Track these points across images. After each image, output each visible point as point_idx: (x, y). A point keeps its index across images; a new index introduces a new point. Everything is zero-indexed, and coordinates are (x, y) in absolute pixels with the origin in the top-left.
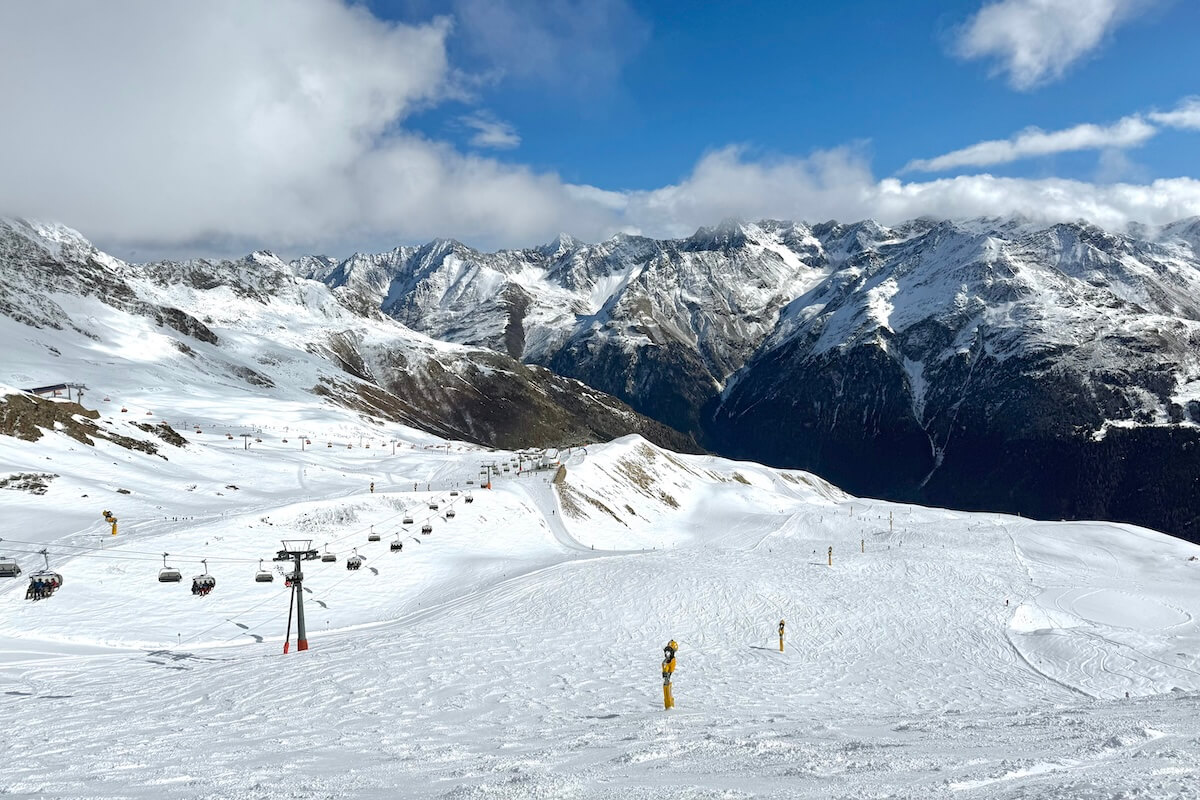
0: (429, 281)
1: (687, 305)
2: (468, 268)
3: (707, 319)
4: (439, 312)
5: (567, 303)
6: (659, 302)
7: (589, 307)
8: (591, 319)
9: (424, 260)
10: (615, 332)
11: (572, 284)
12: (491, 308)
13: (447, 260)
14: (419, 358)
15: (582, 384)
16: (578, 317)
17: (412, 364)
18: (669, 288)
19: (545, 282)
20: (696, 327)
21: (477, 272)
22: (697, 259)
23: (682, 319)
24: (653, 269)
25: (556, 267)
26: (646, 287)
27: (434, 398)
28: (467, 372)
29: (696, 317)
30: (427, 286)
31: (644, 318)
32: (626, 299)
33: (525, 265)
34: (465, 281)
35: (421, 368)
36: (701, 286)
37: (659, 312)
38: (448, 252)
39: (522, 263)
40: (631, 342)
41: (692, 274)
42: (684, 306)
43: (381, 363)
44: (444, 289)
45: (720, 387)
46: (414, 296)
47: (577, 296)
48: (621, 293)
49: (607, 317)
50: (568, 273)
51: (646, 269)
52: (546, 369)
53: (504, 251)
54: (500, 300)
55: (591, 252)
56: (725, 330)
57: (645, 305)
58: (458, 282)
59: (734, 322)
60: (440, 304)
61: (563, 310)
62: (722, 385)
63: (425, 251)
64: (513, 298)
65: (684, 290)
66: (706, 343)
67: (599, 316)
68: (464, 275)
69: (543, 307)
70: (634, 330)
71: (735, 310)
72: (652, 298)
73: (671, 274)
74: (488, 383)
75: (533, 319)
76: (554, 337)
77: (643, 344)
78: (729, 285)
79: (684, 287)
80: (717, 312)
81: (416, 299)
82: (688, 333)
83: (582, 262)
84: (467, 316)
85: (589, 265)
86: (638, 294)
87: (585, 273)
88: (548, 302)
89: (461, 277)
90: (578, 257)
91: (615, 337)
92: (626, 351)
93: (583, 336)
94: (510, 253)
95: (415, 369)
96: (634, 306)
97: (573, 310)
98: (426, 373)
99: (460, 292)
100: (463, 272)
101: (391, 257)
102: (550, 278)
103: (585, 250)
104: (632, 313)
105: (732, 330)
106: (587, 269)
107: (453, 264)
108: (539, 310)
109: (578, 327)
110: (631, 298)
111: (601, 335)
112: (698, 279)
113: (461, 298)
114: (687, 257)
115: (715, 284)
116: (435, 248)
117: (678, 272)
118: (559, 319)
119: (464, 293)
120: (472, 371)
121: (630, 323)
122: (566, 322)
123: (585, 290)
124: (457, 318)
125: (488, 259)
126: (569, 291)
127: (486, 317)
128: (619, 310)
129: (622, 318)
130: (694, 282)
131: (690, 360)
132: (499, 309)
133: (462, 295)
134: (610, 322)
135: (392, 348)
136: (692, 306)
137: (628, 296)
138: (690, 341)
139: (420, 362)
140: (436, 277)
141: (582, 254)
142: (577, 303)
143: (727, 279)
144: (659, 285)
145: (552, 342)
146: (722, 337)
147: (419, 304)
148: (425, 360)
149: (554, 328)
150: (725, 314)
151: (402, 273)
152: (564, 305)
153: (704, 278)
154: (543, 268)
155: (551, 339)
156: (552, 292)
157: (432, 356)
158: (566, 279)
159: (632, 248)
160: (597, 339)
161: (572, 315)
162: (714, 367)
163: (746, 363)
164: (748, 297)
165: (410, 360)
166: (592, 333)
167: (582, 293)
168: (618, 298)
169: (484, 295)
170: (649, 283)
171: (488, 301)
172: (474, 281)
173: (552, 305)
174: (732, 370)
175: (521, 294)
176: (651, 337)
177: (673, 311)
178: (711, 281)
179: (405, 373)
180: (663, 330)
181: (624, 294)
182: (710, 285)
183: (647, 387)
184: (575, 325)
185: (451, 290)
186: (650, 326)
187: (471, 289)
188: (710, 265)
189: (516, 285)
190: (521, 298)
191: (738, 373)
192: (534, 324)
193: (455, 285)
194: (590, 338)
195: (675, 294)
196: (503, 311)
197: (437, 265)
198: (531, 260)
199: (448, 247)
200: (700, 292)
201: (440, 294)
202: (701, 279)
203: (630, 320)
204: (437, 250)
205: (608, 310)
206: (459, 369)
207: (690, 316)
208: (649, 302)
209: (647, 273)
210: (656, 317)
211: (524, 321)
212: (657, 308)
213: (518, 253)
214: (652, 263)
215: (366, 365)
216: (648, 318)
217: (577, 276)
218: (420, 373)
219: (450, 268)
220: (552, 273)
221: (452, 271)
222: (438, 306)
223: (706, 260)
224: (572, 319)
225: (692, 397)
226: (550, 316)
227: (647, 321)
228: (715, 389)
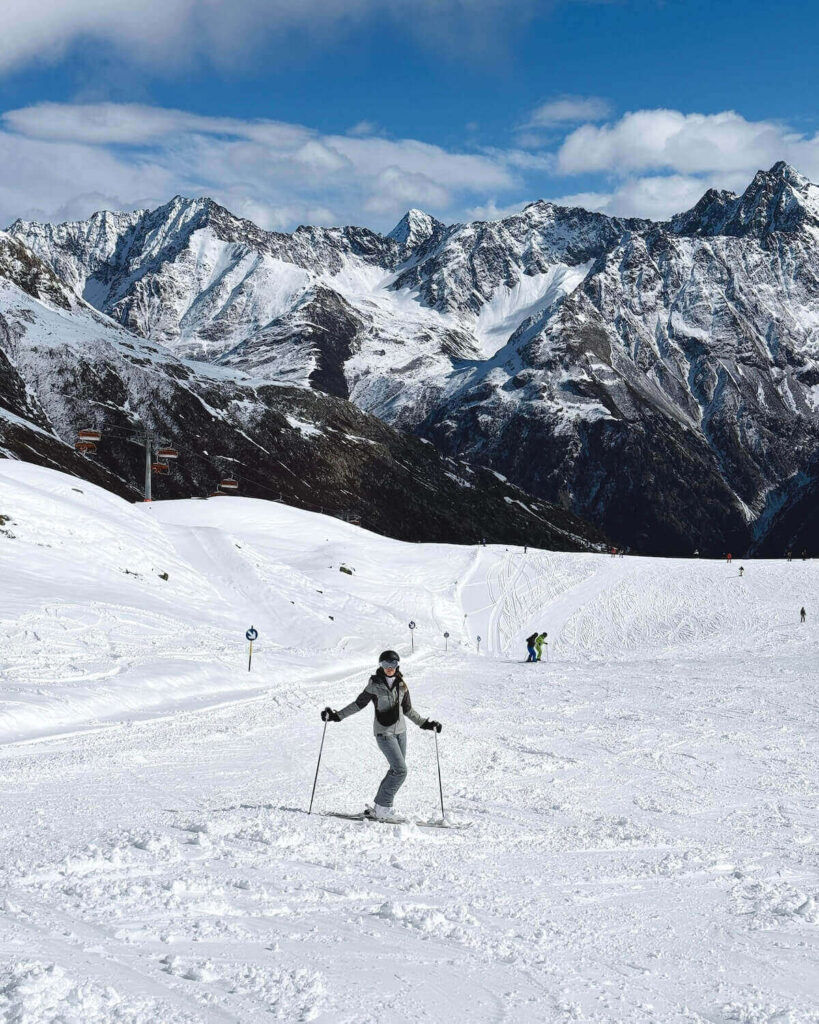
0: (162, 279)
1: (682, 344)
2: (238, 257)
3: (722, 373)
4: (178, 341)
5: (432, 334)
6: (625, 337)
7: (475, 344)
8: (484, 366)
9: (152, 238)
10: (536, 393)
11: (442, 298)
12: (282, 336)
13: (196, 238)
14: (154, 385)
15: (502, 478)
16: (458, 363)
17: (136, 397)
18: (647, 309)
19: (386, 294)
20: (701, 389)
21: (256, 264)
22: (705, 251)
23: (671, 371)
24: (613, 269)
25: (411, 264)
26: (597, 304)
27: (188, 479)
28: (261, 425)
29: (699, 370)
30: (156, 289)
31: (595, 367)
32: (559, 326)
33: (349, 260)
34: (231, 281)
35: (159, 408)
36: (714, 305)
37: (624, 356)
38: (198, 223)
39: (342, 256)
40: (570, 412)
41: (694, 283)
42: (676, 345)
43: (64, 390)
44: (191, 296)
45: (748, 513)
46: (129, 306)
47: (451, 322)
48: (548, 314)
49: (517, 361)
50: (435, 276)
51: (600, 268)
52: (425, 441)
53: (308, 229)
54: (299, 322)
55: (480, 238)
56: (761, 398)
57: (596, 340)
58: (218, 283)
59: (779, 382)
60: (181, 325)
61: (428, 349)
62: (753, 508)
63: (153, 220)
64: (326, 319)
65: (676, 314)
66: (722, 422)
67: (499, 360)
68: (230, 269)
69: (385, 340)
70: (574, 389)
71: (782, 357)
72: (611, 328)
73: (650, 280)
74: (310, 455)
75: (365, 363)
76: (410, 397)
77: (592, 418)
78: (769, 307)
79: (676, 307)
80: (743, 360)
81: (134, 312)
82: (684, 401)
83: (463, 257)
84: (235, 350)
85: (477, 262)
86: (582, 317)
87: (468, 278)
88: (396, 331)
89: (225, 273)
90: (454, 245)
91: (535, 403)
92: (557, 431)
93: (468, 399)
94: (319, 233)
95: (143, 409)
96: (575, 341)
97: (445, 349)
98: (168, 420)
99: (221, 303)
100: (226, 265)
101: (86, 231)
102: (397, 285)
103: (469, 232)
104: (571, 355)
105: (774, 398)
106: (473, 271)
107: (207, 247)
108: (378, 345)
109: (458, 381)
110: (568, 325)
111: (506, 397)
112: (706, 292)
113: (223, 313)
114: (685, 247)
115: (739, 304)
116: (173, 215)
117: (664, 276)
118: (415, 364)
119: (230, 305)
120: (272, 424)
121: (565, 376)
122: (431, 372)
123: (467, 312)
124: (214, 353)
125: (277, 244)
126: (435, 313)
127: (273, 354)
128: (545, 348)
129: (549, 365)
130: (698, 297)
131: (687, 454)
132: (299, 338)
133: (225, 308)
134: (523, 372)
135: (91, 357)
136: (693, 347)
137: (563, 321)
138: (688, 418)
139: (155, 394)
140: (175, 272)
141: (463, 241)
142: (453, 336)
143: (765, 294)
144: (625, 302)
145: (406, 408)
146: (755, 411)
147: (140, 322)
148: (167, 392)
149: (407, 382)
150: (762, 366)
151: (106, 264)
152: (427, 338)
153: (719, 290)
154: (385, 266)
155: (402, 402)
156: (400, 314)
157: (181, 383)
158: (429, 290)
159: (562, 232)
160: (498, 404)
161: (444, 360)
162: (737, 472)
163: (802, 468)
164: (809, 332)
165: (133, 388)
166: (488, 391)
167: (462, 318)
168: (542, 324)
169: (268, 310)
170: (606, 297)
171: (277, 322)
172: (249, 281)
173: (403, 336)
174: (773, 480)
175: (342, 312)
176: (608, 403)
177: (653, 355)
178: (732, 298)
179: (121, 417)
180: (632, 392)
181: (555, 317)
182: (730, 305)
183: (601, 506)
184: (451, 376)
185: (206, 297)
186: (608, 382)
187: (243, 299)
188: (732, 264)
189: (332, 294)
190: (342, 319)
191: (786, 486)
192: (367, 372)
193: (211, 289)
194: (483, 403)
195: (657, 321)
196: (305, 344)
197: (177, 248)
198: (360, 249)
199: (199, 214)
200: (710, 318)
201: (181, 306)
202: (712, 293)
203: (566, 368)
204: (176, 221)
205: (520, 350)
206: (244, 418)
207: (687, 366)
208: (603, 334)
209: (601, 276)
210: (619, 366)
211: (348, 365)
212: (621, 347)
213: (334, 235)
214: (611, 256)
215: (29, 390)
216: (604, 367)
217: (451, 283)
218: (155, 417)
219: (202, 255)
220: (402, 277)
221: (206, 261)
222: (177, 330)
223: (724, 254)
224: (444, 366)
225: (693, 530)
226: (399, 358)
227: (600, 372)
228: (740, 514)
